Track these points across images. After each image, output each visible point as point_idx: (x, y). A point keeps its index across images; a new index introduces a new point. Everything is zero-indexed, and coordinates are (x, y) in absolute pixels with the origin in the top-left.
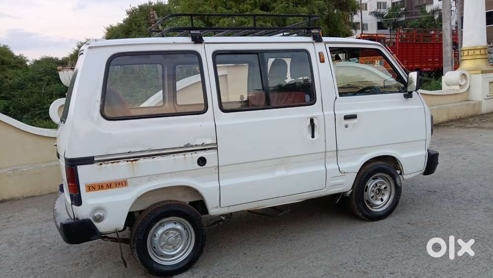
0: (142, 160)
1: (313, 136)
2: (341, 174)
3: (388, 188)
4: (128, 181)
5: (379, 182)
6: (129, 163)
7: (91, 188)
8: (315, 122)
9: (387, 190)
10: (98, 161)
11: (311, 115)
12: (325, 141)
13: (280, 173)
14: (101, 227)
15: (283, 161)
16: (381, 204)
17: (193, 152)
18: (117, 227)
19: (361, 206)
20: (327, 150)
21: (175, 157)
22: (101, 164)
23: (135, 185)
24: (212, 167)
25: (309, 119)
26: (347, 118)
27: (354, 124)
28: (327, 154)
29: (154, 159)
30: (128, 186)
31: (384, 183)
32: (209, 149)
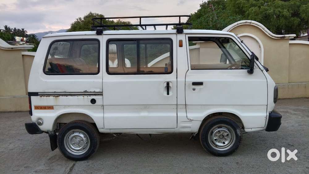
0: (61, 97)
1: (168, 94)
2: (188, 120)
3: (230, 136)
4: (54, 107)
5: (222, 130)
6: (55, 97)
7: (37, 108)
8: (170, 85)
9: (229, 137)
10: (40, 95)
11: (168, 80)
12: (177, 97)
13: (144, 114)
14: (42, 127)
15: (146, 107)
16: (223, 145)
17: (89, 96)
18: (49, 129)
19: (205, 144)
20: (178, 104)
21: (78, 97)
22: (41, 97)
23: (57, 109)
24: (100, 105)
25: (166, 83)
26: (194, 84)
27: (200, 89)
28: (178, 106)
29: (67, 97)
30: (54, 109)
31: (227, 132)
32: (98, 95)
